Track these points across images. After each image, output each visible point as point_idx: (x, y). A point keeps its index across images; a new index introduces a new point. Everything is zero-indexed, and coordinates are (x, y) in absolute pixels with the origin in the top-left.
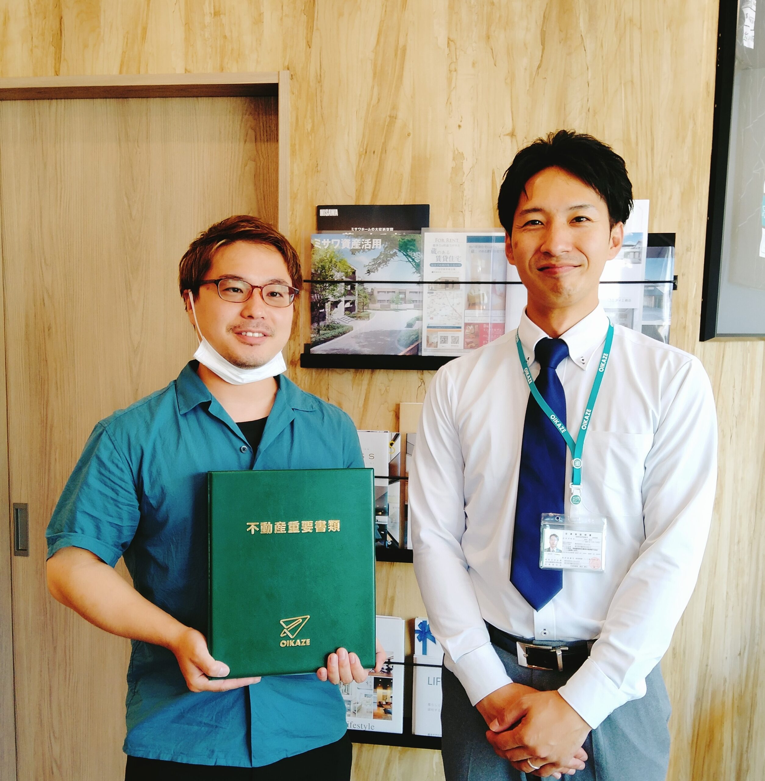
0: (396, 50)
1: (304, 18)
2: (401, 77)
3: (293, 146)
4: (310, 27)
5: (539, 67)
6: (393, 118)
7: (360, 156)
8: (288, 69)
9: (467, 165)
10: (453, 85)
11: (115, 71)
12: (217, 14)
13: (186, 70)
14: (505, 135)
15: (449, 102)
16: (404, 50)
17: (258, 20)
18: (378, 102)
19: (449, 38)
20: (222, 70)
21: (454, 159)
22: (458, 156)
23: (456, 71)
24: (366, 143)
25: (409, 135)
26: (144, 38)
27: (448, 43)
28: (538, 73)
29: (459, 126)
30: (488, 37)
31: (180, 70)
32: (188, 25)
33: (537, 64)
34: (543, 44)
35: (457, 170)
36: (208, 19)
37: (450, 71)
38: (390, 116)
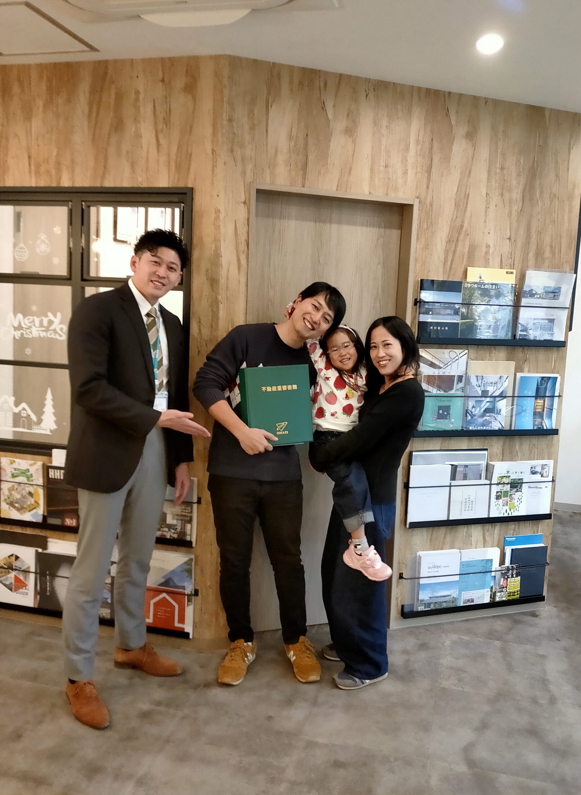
0: (465, 195)
1: (426, 175)
2: (466, 208)
3: (418, 235)
4: (429, 179)
5: (521, 210)
6: (462, 226)
7: (447, 242)
8: (418, 198)
9: (491, 251)
10: (487, 214)
11: (334, 188)
12: (386, 166)
13: (370, 192)
14: (507, 239)
15: (485, 221)
16: (468, 195)
17: (406, 173)
18: (456, 218)
19: (487, 193)
20: (387, 195)
21: (486, 247)
22: (488, 246)
23: (489, 208)
24: (450, 237)
25: (468, 235)
26: (350, 172)
27: (487, 195)
28: (520, 213)
29: (489, 233)
30: (502, 195)
31: (367, 192)
32: (372, 171)
33: (520, 209)
34: (523, 201)
35: (487, 253)
36: (382, 168)
37: (487, 208)
38: (461, 225)
